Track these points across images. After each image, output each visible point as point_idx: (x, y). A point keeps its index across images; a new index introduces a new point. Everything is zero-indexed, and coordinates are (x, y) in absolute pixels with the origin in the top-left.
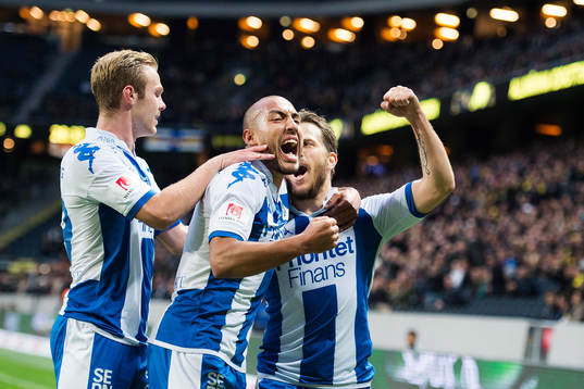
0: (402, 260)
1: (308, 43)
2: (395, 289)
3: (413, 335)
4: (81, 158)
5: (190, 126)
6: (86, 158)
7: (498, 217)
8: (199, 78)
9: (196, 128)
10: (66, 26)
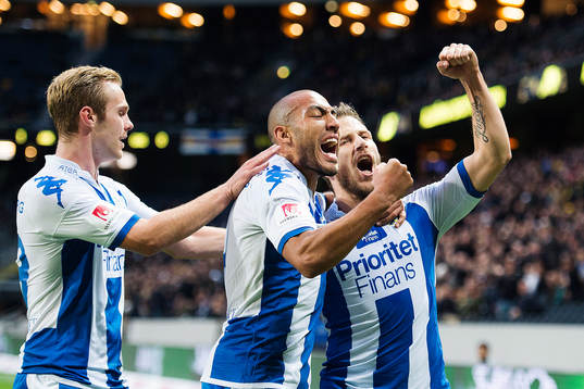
0: (469, 266)
1: (358, 29)
2: (463, 297)
3: (484, 347)
4: (47, 192)
5: (230, 126)
6: (52, 192)
7: (574, 214)
8: (238, 72)
9: (237, 128)
10: (89, 19)
